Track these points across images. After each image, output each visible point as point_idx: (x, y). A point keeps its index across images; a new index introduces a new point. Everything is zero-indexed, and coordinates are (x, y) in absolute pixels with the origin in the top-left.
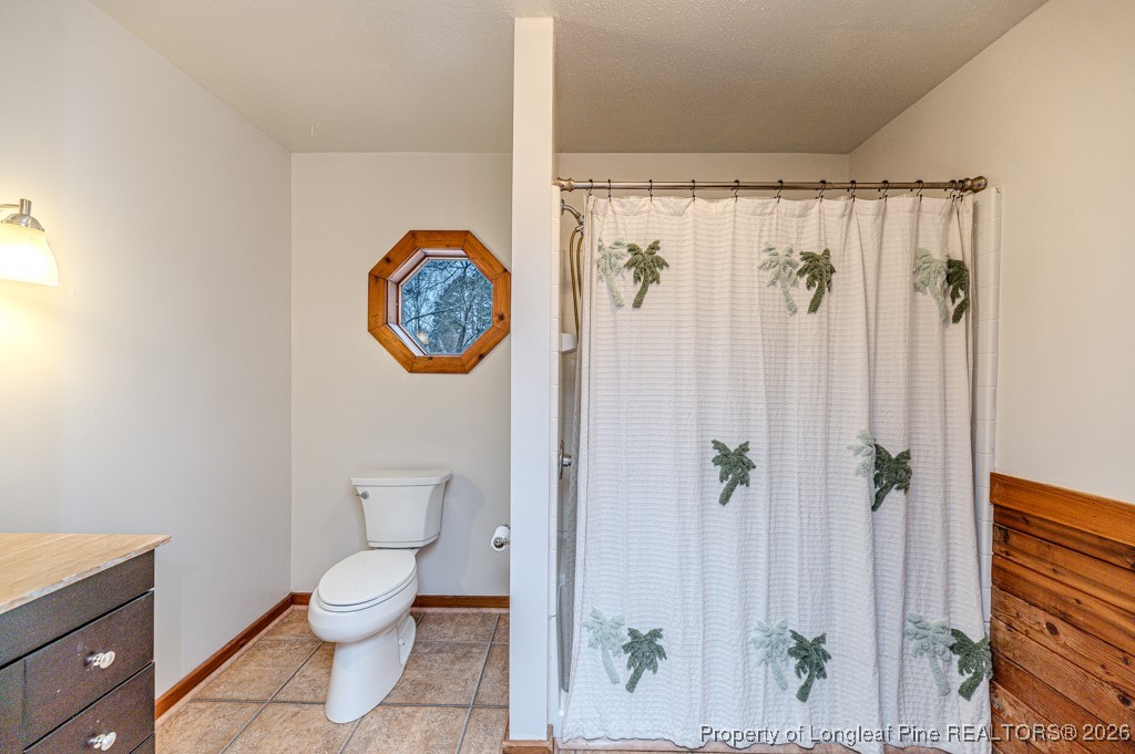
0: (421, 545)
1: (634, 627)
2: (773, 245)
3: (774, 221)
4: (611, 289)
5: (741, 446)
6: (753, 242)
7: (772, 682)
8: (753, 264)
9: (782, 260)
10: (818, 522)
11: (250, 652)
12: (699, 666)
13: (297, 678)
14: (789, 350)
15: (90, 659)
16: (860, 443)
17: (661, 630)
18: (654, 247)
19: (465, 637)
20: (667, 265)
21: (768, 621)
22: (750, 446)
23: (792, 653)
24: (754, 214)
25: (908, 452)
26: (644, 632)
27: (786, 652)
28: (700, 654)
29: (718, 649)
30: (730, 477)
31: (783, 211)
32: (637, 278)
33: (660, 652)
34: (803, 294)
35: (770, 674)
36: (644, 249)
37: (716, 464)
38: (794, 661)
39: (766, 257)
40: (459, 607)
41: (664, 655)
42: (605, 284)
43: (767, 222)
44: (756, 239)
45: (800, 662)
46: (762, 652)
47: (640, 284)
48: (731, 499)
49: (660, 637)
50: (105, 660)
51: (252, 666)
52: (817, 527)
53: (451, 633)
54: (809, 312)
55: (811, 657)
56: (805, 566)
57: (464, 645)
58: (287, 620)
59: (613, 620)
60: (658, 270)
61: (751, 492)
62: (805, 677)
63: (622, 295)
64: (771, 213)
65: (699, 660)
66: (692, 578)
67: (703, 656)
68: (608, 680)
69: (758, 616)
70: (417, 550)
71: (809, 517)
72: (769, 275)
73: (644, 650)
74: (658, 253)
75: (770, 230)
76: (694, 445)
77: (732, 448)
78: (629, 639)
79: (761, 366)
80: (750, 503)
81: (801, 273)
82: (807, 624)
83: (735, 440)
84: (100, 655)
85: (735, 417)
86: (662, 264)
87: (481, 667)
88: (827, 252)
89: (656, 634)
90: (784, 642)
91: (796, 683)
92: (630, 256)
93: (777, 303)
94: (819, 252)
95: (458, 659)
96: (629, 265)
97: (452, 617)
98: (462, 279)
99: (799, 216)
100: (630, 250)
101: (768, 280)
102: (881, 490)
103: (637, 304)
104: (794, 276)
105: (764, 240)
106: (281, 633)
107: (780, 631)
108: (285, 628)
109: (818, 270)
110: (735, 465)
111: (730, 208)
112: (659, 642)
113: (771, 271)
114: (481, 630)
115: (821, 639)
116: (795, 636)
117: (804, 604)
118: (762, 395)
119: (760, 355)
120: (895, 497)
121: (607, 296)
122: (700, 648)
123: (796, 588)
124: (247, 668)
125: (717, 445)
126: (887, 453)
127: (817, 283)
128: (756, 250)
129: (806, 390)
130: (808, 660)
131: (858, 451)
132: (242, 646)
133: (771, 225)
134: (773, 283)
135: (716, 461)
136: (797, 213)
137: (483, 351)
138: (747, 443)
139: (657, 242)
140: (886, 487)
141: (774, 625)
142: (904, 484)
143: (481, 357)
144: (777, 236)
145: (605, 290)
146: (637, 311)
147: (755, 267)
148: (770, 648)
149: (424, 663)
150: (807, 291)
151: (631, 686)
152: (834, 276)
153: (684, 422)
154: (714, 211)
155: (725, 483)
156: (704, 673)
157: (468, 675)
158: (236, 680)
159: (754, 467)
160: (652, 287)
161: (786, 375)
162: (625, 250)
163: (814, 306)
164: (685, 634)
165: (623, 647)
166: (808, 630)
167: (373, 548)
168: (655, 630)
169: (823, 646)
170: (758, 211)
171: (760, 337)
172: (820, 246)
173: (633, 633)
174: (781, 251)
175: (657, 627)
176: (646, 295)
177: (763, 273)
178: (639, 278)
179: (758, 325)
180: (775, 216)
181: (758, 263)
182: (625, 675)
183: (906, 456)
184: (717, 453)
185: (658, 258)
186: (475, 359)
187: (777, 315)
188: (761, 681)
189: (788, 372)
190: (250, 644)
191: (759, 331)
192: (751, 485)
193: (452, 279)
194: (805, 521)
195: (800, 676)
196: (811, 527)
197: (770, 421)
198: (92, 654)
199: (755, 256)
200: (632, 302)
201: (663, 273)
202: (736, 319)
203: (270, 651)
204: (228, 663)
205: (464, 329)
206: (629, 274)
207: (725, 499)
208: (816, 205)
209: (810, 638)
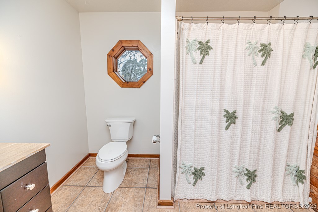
0: (128, 140)
1: (196, 167)
2: (251, 41)
3: (252, 32)
4: (192, 57)
5: (234, 111)
6: (244, 40)
7: (239, 183)
8: (243, 48)
9: (253, 47)
10: (257, 135)
11: (79, 171)
12: (216, 178)
13: (93, 179)
14: (253, 79)
15: (26, 186)
16: (274, 110)
17: (204, 167)
18: (208, 42)
19: (141, 166)
20: (212, 49)
21: (238, 165)
22: (237, 111)
23: (245, 175)
24: (245, 29)
25: (293, 113)
26: (199, 168)
27: (244, 174)
28: (216, 175)
29: (221, 173)
30: (230, 121)
31: (255, 28)
32: (201, 53)
33: (203, 174)
34: (260, 59)
35: (238, 181)
36: (204, 43)
37: (225, 117)
38: (246, 177)
39: (247, 45)
40: (139, 157)
41: (205, 175)
42: (189, 56)
43: (249, 32)
44: (245, 39)
45: (248, 178)
46: (236, 174)
47: (202, 56)
48: (229, 128)
49: (203, 169)
50: (31, 187)
51: (80, 175)
52: (257, 137)
53: (137, 165)
54: (262, 65)
55: (251, 176)
56: (252, 149)
57: (141, 169)
58: (88, 161)
59: (189, 165)
60: (209, 50)
61: (236, 126)
62: (249, 182)
63: (196, 60)
64: (251, 29)
65: (216, 176)
66: (215, 152)
67: (217, 175)
68: (187, 183)
69: (236, 164)
70: (126, 142)
71: (255, 134)
72: (248, 52)
73: (198, 174)
74: (209, 44)
75: (250, 35)
76: (218, 111)
77: (231, 112)
78: (194, 171)
79: (243, 84)
80: (235, 129)
81: (260, 51)
82: (251, 166)
83: (232, 109)
84: (30, 185)
85: (232, 102)
86: (210, 48)
87: (147, 176)
88: (270, 44)
89: (202, 169)
90: (243, 171)
91: (246, 184)
92: (199, 45)
93: (250, 62)
94: (267, 44)
95: (140, 173)
96: (199, 49)
97: (137, 160)
98: (130, 60)
99: (261, 30)
100: (199, 43)
101: (247, 54)
102: (283, 125)
103: (201, 63)
104: (257, 52)
105: (248, 39)
106: (87, 165)
107: (242, 168)
108: (88, 164)
109: (266, 50)
110: (231, 118)
111: (236, 27)
112: (203, 171)
113: (249, 50)
114: (146, 164)
115: (255, 171)
116: (247, 170)
117: (251, 160)
118: (243, 94)
119: (243, 80)
120: (287, 128)
121: (191, 60)
122: (216, 173)
123: (248, 156)
124: (78, 176)
125: (225, 111)
126: (286, 114)
127: (265, 55)
128: (244, 43)
129: (258, 92)
130: (251, 177)
131: (274, 113)
132: (76, 169)
133: (250, 33)
134: (249, 55)
135: (225, 116)
136: (260, 28)
137: (144, 81)
138: (236, 110)
139: (209, 40)
140: (284, 124)
141: (241, 167)
142: (291, 124)
143: (144, 82)
144: (252, 38)
145: (190, 58)
146: (201, 65)
147: (244, 49)
148: (239, 173)
149: (130, 174)
150: (261, 58)
151: (194, 184)
152: (272, 52)
153: (215, 103)
154: (230, 28)
155: (228, 123)
156: (217, 180)
157: (144, 178)
158: (75, 180)
159: (238, 118)
160: (206, 57)
161: (251, 87)
162: (198, 43)
163: (263, 63)
164: (212, 169)
165: (192, 173)
166: (251, 168)
167: (113, 141)
168: (202, 168)
169: (256, 173)
170: (246, 28)
171: (243, 74)
172: (268, 41)
173: (195, 169)
174: (253, 42)
175: (203, 167)
176: (204, 60)
177: (246, 51)
178: (202, 53)
179: (243, 70)
180: (252, 30)
181: (244, 48)
182: (193, 181)
183: (293, 114)
184: (225, 113)
185: (209, 46)
186: (142, 83)
187: (250, 66)
188: (235, 182)
189: (252, 87)
190: (78, 168)
191: (243, 72)
192: (236, 124)
193: (127, 61)
194: (253, 135)
195: (248, 182)
196: (255, 137)
197: (244, 103)
198: (27, 185)
199: (244, 45)
200: (199, 62)
201: (211, 52)
202: (235, 68)
203: (85, 171)
204: (72, 174)
205: (131, 75)
206: (199, 52)
207: (227, 128)
208: (268, 26)
209: (252, 171)
